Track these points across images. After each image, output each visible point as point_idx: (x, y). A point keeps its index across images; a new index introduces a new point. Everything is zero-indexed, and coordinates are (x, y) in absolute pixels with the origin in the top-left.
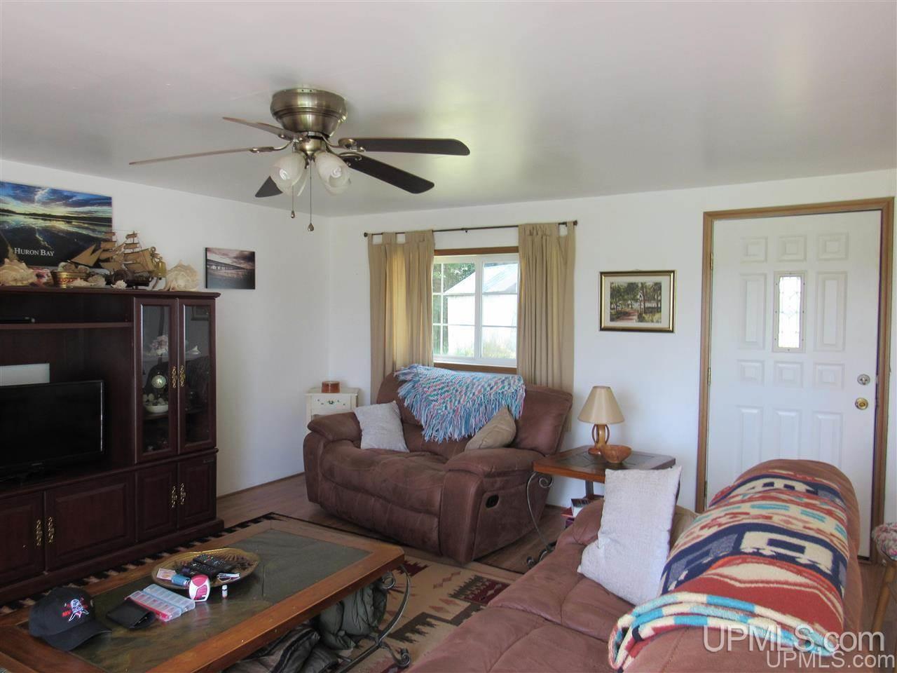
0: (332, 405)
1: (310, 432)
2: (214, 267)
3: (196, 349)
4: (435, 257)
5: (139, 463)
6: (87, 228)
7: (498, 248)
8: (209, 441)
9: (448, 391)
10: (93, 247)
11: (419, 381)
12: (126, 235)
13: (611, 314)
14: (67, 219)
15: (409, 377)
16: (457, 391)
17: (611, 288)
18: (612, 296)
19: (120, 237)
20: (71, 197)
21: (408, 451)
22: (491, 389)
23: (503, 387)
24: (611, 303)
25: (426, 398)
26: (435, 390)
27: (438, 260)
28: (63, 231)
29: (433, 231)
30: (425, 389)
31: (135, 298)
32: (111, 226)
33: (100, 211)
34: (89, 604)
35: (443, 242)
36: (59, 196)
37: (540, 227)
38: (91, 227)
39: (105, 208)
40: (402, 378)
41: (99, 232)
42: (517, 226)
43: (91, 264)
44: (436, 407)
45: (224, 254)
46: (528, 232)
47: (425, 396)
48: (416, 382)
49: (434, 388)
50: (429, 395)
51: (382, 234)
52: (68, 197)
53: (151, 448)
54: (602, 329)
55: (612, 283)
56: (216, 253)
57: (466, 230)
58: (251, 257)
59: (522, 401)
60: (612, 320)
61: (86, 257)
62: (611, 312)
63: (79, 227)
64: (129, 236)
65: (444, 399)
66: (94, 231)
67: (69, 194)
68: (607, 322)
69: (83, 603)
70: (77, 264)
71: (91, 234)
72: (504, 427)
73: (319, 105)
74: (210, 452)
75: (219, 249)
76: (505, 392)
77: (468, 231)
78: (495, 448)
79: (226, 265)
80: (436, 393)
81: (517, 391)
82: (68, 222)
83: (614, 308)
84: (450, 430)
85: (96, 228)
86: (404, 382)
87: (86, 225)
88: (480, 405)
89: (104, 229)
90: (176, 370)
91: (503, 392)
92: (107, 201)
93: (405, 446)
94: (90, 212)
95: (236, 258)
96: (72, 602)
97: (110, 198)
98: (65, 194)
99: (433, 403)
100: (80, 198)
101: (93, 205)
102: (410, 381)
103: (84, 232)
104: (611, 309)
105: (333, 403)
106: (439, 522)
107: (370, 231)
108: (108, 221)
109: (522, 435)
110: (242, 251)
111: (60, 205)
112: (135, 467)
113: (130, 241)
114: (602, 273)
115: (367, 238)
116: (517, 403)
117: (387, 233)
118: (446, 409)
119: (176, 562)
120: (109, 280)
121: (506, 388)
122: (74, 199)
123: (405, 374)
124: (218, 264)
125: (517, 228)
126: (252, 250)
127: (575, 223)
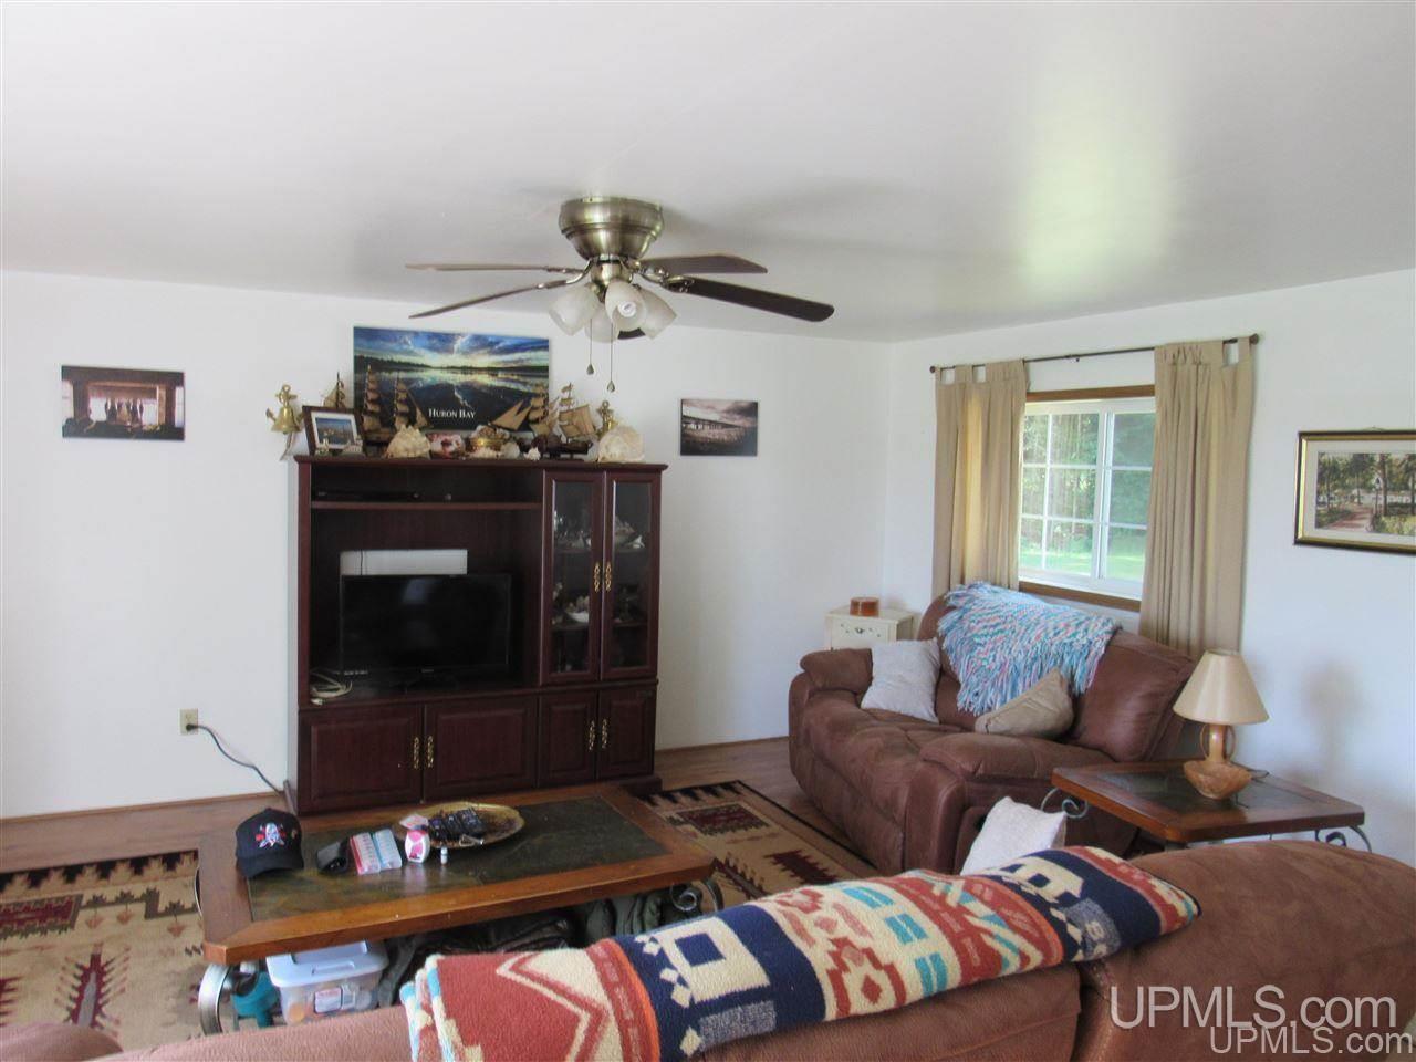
0: (859, 635)
1: (802, 671)
2: (693, 426)
3: (639, 540)
4: (1027, 404)
5: (543, 686)
6: (518, 381)
7: (1125, 388)
8: (647, 667)
9: (1002, 631)
10: (519, 405)
11: (970, 609)
12: (562, 387)
13: (1318, 514)
14: (492, 371)
15: (961, 602)
16: (1013, 632)
17: (1320, 463)
18: (1321, 479)
19: (555, 391)
20: (497, 343)
21: (936, 720)
22: (1056, 635)
23: (1074, 635)
24: (1319, 493)
25: (971, 639)
26: (985, 627)
27: (1032, 408)
28: (486, 386)
29: (1024, 361)
30: (973, 624)
31: (544, 472)
32: (547, 377)
33: (533, 358)
34: (289, 835)
35: (1043, 379)
36: (483, 343)
37: (1191, 348)
38: (522, 379)
39: (540, 354)
40: (952, 602)
41: (531, 385)
42: (1153, 349)
43: (516, 426)
44: (982, 656)
45: (709, 407)
46: (1170, 360)
47: (969, 635)
48: (965, 611)
49: (985, 624)
50: (976, 635)
51: (954, 367)
52: (491, 344)
53: (568, 667)
54: (1298, 542)
55: (1322, 454)
56: (694, 406)
57: (1077, 357)
58: (751, 410)
59: (1097, 660)
60: (1319, 525)
61: (511, 419)
62: (1318, 511)
63: (507, 380)
64: (564, 390)
65: (995, 642)
66: (525, 384)
67: (494, 340)
68: (1309, 530)
69: (281, 831)
70: (495, 427)
71: (522, 388)
72: (1044, 703)
73: (612, 218)
74: (646, 682)
75: (699, 400)
76: (1075, 643)
77: (1081, 359)
78: (1013, 736)
79: (712, 423)
80: (985, 631)
81: (1091, 642)
82: (493, 375)
83: (1324, 503)
84: (991, 695)
85: (528, 380)
86: (953, 608)
87: (515, 377)
88: (1035, 659)
89: (538, 381)
90: (601, 567)
91: (1071, 644)
92: (542, 345)
93: (932, 712)
94: (520, 360)
95: (728, 411)
96: (268, 827)
97: (547, 341)
98: (490, 339)
99: (979, 648)
100: (508, 343)
101: (524, 350)
102: (961, 607)
103: (513, 386)
104: (1318, 504)
105: (862, 631)
106: (904, 839)
107: (939, 363)
108: (543, 371)
109: (1085, 721)
110: (736, 402)
111: (484, 354)
112: (537, 691)
113: (566, 395)
114: (1302, 435)
115: (934, 375)
116: (1088, 663)
117: (962, 366)
118: (994, 660)
119: (442, 812)
120: (524, 449)
121: (1079, 636)
122: (501, 345)
123: (957, 596)
124: (698, 421)
125: (1152, 352)
126: (754, 399)
127: (1254, 340)
